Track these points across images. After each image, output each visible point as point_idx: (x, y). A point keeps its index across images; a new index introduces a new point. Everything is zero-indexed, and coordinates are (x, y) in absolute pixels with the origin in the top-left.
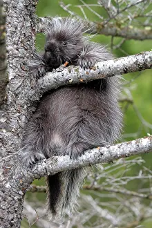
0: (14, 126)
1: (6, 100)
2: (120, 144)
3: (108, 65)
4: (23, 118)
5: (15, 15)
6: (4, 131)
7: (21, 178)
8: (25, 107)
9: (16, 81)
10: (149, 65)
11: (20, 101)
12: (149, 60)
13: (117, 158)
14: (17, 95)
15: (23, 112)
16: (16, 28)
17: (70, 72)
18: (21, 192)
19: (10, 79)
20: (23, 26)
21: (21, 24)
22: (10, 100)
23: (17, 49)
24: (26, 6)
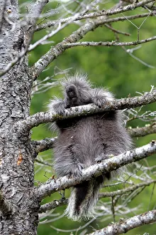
4: (27, 223)
5: (11, 146)
8: (28, 214)
9: (18, 196)
11: (23, 210)
12: (106, 166)
14: (19, 206)
15: (26, 218)
17: (55, 182)
19: (13, 195)
22: (14, 211)
23: (16, 171)
24: (19, 138)
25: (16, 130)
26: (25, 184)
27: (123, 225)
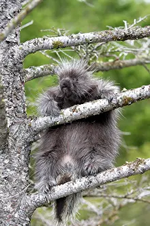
0: (16, 165)
1: (8, 145)
2: (104, 172)
3: (88, 108)
4: (23, 157)
5: (6, 73)
6: (8, 170)
7: (26, 208)
8: (23, 148)
9: (13, 128)
10: (121, 104)
11: (18, 144)
12: (120, 100)
13: (103, 183)
14: (15, 139)
15: (22, 152)
16: (9, 84)
18: (28, 219)
19: (8, 126)
20: (14, 81)
21: (12, 80)
23: (11, 101)
24: (15, 64)
25: (13, 56)
26: (20, 115)
27: (141, 166)
